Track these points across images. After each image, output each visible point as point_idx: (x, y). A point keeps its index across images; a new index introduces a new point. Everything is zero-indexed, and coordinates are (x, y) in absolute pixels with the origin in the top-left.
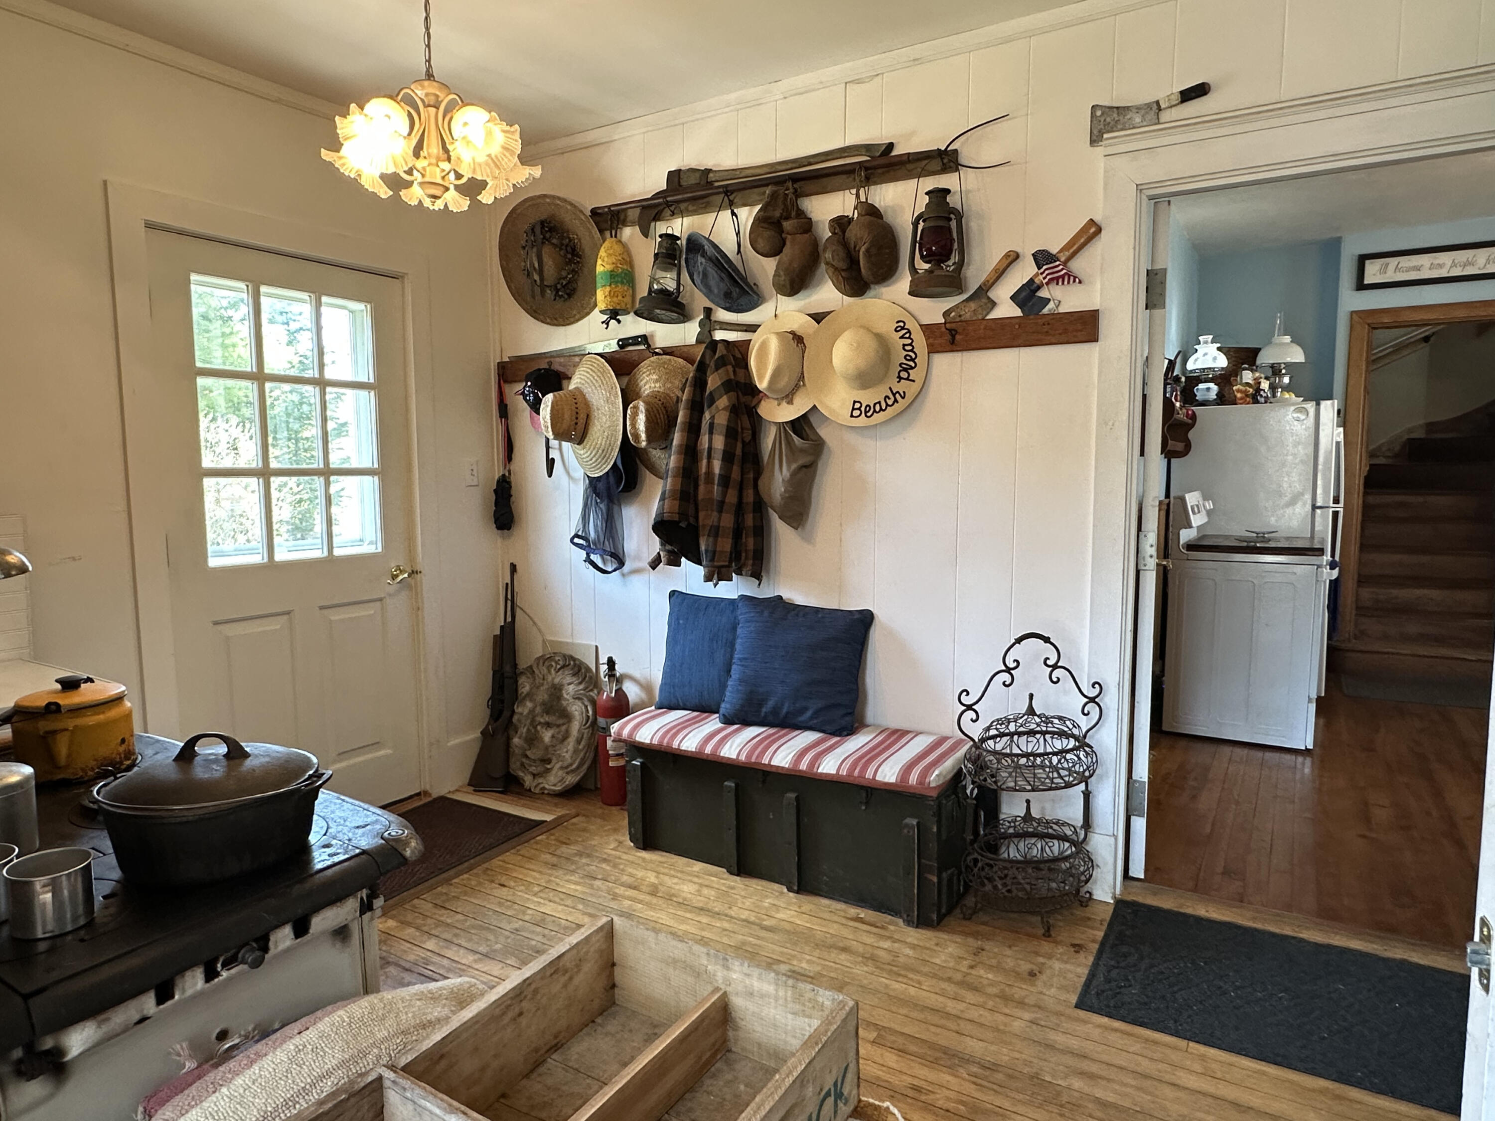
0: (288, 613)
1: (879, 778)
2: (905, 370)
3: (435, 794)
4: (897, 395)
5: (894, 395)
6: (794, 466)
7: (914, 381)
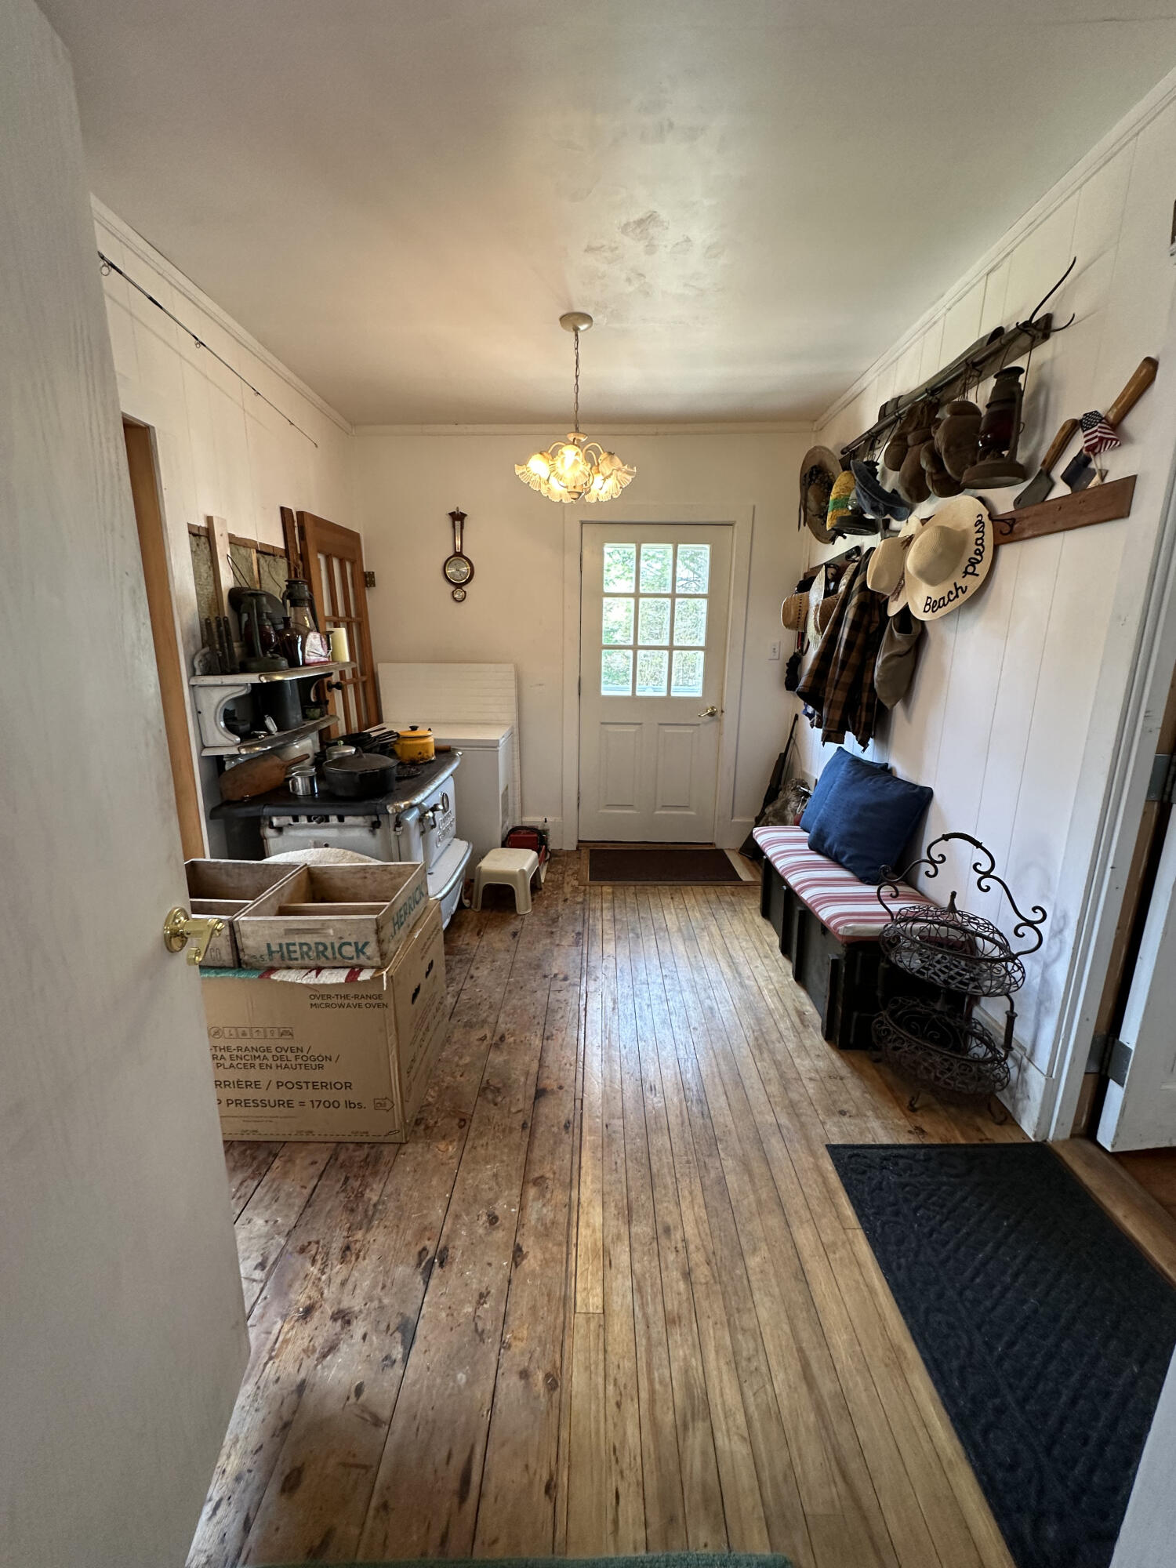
0: (640, 724)
1: (820, 914)
2: (973, 564)
3: (719, 846)
4: (960, 591)
5: (957, 590)
6: (886, 655)
7: (977, 575)
